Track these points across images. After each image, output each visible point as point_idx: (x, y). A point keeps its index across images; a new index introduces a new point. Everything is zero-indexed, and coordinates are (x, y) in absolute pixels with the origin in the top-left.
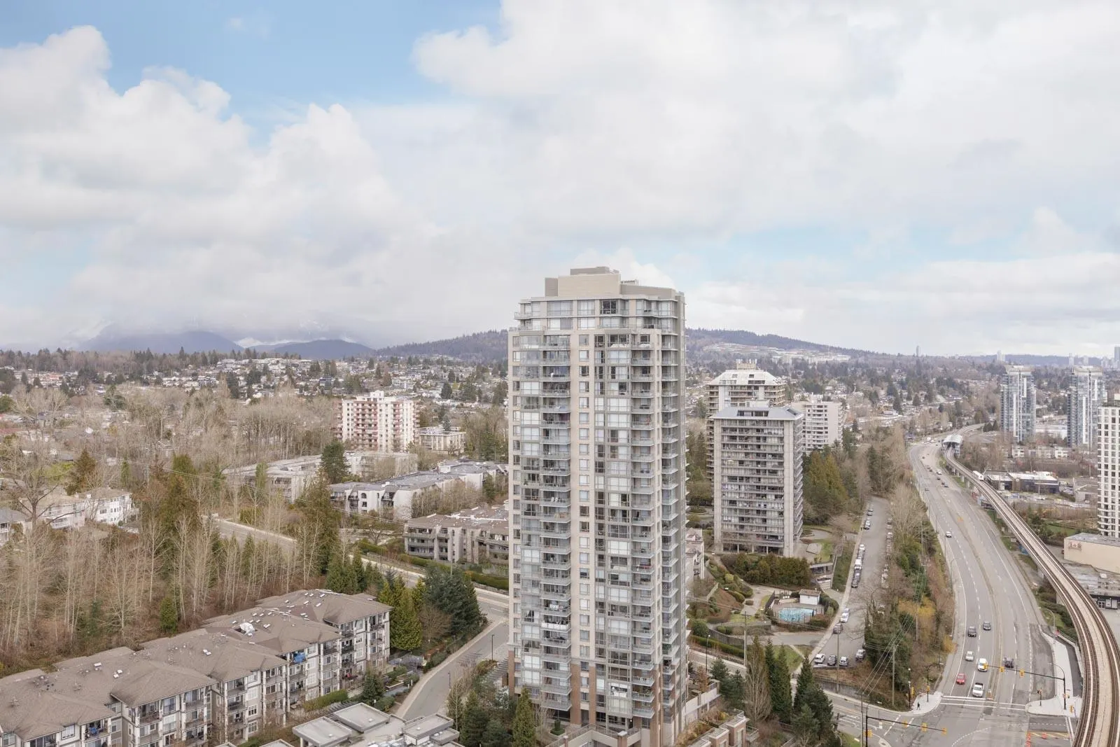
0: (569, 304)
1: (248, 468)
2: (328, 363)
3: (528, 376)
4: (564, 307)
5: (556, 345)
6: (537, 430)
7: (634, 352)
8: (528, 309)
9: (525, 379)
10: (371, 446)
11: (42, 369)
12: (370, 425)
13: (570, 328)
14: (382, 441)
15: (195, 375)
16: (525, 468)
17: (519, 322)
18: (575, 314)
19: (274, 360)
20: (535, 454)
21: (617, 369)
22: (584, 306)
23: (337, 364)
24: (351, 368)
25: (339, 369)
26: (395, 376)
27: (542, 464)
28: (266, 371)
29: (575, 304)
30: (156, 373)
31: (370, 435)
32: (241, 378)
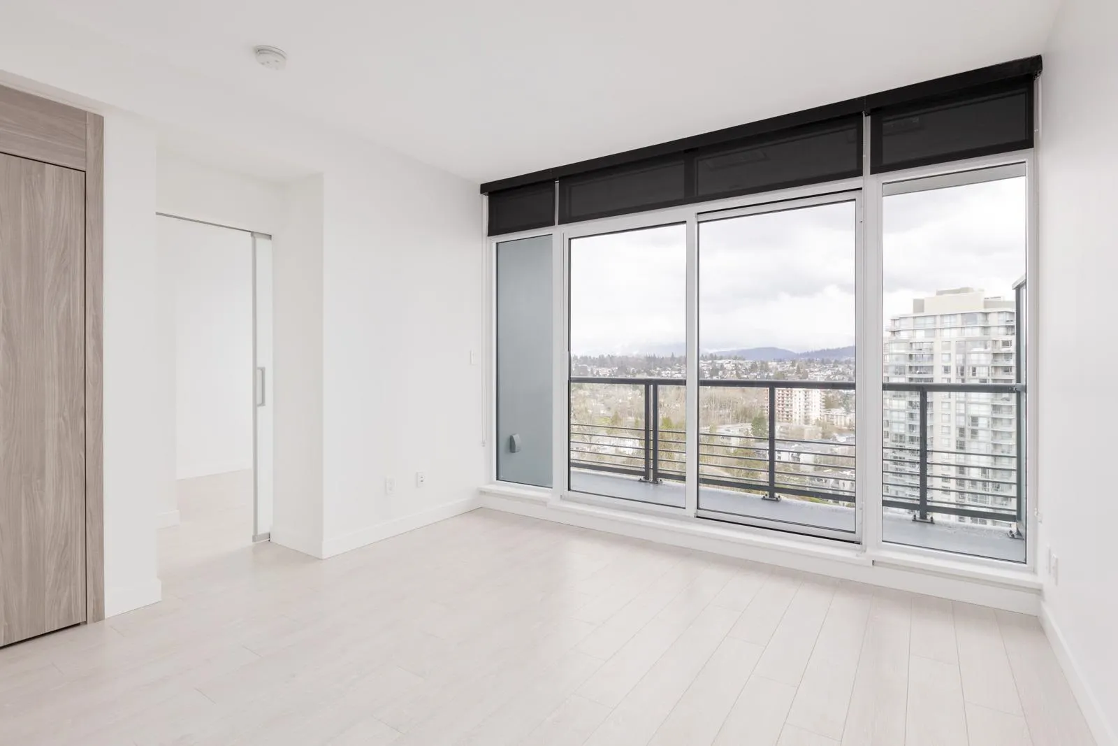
0: (933, 318)
1: (705, 428)
2: (763, 363)
3: (896, 373)
4: (929, 320)
5: (921, 350)
6: (904, 413)
7: (995, 355)
8: (897, 323)
9: (894, 375)
10: (788, 419)
11: (600, 366)
12: (788, 405)
13: (934, 336)
14: (796, 417)
15: (680, 370)
16: (893, 441)
17: (890, 333)
18: (938, 326)
19: (727, 361)
20: (902, 432)
21: (977, 369)
22: (946, 320)
23: (769, 363)
24: (779, 366)
25: (771, 367)
26: (811, 372)
27: (908, 439)
28: (722, 368)
29: (938, 319)
30: (658, 369)
31: (788, 412)
32: (707, 372)
